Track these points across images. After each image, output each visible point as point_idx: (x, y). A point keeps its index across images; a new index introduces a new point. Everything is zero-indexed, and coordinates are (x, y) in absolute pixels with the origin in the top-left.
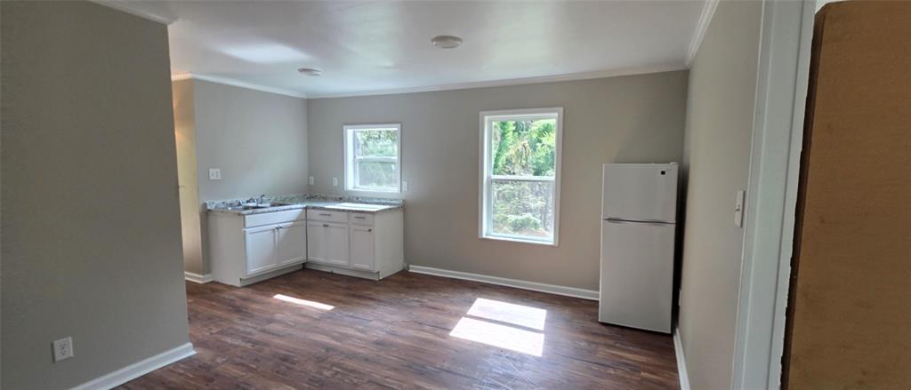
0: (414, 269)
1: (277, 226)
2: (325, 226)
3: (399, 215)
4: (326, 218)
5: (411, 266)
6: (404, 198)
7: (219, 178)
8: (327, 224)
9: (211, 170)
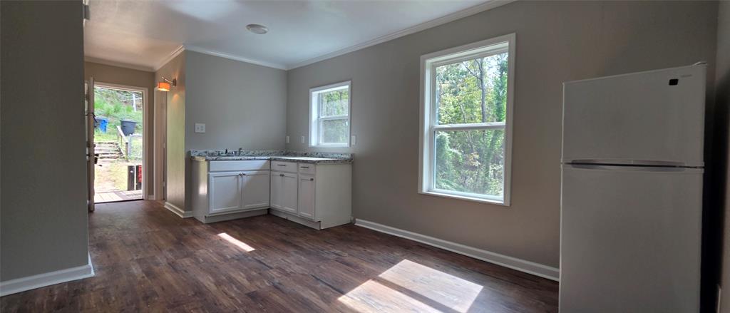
0: (360, 223)
1: (241, 173)
2: (281, 175)
3: (347, 169)
4: (283, 169)
5: (357, 220)
6: (352, 152)
7: (204, 131)
8: (283, 173)
9: (197, 124)
